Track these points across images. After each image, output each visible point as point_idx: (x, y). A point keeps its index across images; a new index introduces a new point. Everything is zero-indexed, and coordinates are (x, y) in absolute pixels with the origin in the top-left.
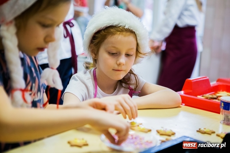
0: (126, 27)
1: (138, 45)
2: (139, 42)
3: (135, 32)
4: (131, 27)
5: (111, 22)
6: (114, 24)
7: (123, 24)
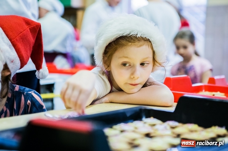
0: (139, 36)
1: (154, 53)
2: (155, 49)
3: (149, 39)
4: (144, 34)
5: (120, 33)
6: (125, 35)
7: (134, 33)
